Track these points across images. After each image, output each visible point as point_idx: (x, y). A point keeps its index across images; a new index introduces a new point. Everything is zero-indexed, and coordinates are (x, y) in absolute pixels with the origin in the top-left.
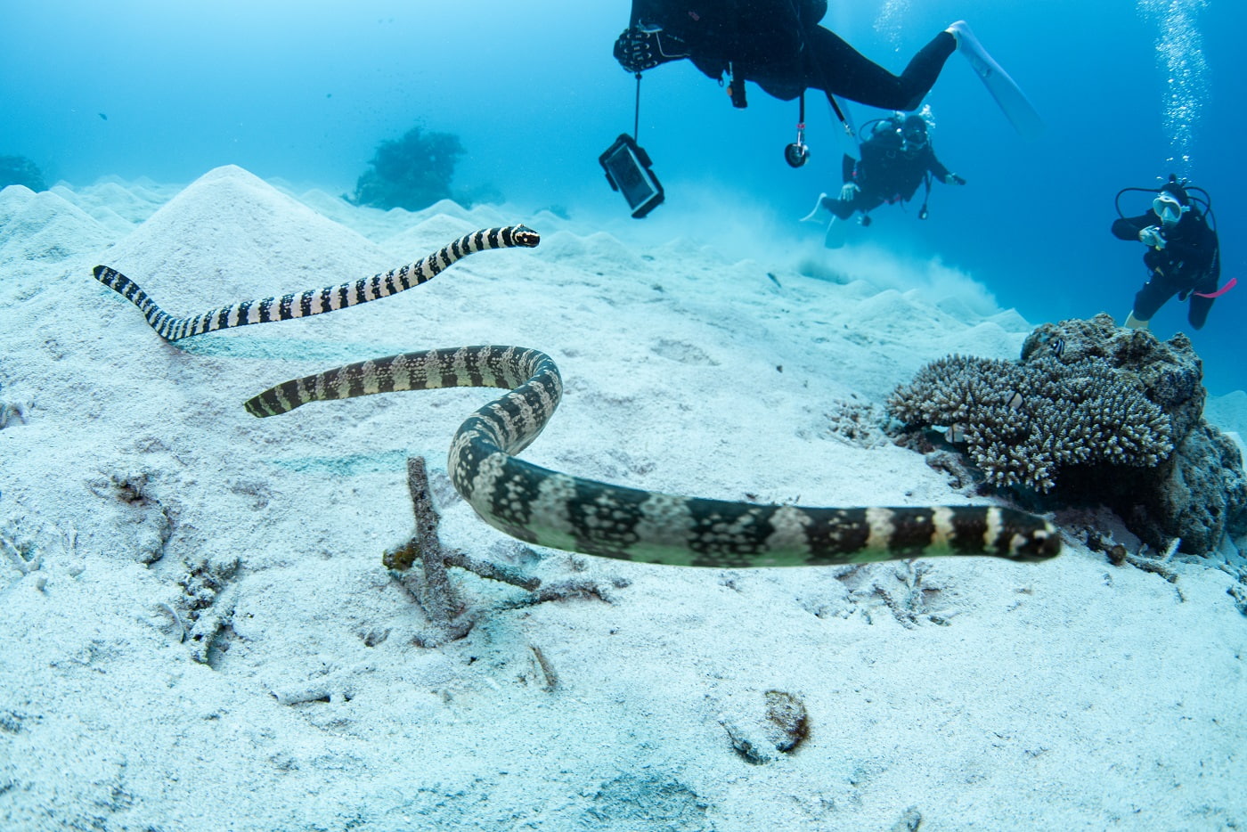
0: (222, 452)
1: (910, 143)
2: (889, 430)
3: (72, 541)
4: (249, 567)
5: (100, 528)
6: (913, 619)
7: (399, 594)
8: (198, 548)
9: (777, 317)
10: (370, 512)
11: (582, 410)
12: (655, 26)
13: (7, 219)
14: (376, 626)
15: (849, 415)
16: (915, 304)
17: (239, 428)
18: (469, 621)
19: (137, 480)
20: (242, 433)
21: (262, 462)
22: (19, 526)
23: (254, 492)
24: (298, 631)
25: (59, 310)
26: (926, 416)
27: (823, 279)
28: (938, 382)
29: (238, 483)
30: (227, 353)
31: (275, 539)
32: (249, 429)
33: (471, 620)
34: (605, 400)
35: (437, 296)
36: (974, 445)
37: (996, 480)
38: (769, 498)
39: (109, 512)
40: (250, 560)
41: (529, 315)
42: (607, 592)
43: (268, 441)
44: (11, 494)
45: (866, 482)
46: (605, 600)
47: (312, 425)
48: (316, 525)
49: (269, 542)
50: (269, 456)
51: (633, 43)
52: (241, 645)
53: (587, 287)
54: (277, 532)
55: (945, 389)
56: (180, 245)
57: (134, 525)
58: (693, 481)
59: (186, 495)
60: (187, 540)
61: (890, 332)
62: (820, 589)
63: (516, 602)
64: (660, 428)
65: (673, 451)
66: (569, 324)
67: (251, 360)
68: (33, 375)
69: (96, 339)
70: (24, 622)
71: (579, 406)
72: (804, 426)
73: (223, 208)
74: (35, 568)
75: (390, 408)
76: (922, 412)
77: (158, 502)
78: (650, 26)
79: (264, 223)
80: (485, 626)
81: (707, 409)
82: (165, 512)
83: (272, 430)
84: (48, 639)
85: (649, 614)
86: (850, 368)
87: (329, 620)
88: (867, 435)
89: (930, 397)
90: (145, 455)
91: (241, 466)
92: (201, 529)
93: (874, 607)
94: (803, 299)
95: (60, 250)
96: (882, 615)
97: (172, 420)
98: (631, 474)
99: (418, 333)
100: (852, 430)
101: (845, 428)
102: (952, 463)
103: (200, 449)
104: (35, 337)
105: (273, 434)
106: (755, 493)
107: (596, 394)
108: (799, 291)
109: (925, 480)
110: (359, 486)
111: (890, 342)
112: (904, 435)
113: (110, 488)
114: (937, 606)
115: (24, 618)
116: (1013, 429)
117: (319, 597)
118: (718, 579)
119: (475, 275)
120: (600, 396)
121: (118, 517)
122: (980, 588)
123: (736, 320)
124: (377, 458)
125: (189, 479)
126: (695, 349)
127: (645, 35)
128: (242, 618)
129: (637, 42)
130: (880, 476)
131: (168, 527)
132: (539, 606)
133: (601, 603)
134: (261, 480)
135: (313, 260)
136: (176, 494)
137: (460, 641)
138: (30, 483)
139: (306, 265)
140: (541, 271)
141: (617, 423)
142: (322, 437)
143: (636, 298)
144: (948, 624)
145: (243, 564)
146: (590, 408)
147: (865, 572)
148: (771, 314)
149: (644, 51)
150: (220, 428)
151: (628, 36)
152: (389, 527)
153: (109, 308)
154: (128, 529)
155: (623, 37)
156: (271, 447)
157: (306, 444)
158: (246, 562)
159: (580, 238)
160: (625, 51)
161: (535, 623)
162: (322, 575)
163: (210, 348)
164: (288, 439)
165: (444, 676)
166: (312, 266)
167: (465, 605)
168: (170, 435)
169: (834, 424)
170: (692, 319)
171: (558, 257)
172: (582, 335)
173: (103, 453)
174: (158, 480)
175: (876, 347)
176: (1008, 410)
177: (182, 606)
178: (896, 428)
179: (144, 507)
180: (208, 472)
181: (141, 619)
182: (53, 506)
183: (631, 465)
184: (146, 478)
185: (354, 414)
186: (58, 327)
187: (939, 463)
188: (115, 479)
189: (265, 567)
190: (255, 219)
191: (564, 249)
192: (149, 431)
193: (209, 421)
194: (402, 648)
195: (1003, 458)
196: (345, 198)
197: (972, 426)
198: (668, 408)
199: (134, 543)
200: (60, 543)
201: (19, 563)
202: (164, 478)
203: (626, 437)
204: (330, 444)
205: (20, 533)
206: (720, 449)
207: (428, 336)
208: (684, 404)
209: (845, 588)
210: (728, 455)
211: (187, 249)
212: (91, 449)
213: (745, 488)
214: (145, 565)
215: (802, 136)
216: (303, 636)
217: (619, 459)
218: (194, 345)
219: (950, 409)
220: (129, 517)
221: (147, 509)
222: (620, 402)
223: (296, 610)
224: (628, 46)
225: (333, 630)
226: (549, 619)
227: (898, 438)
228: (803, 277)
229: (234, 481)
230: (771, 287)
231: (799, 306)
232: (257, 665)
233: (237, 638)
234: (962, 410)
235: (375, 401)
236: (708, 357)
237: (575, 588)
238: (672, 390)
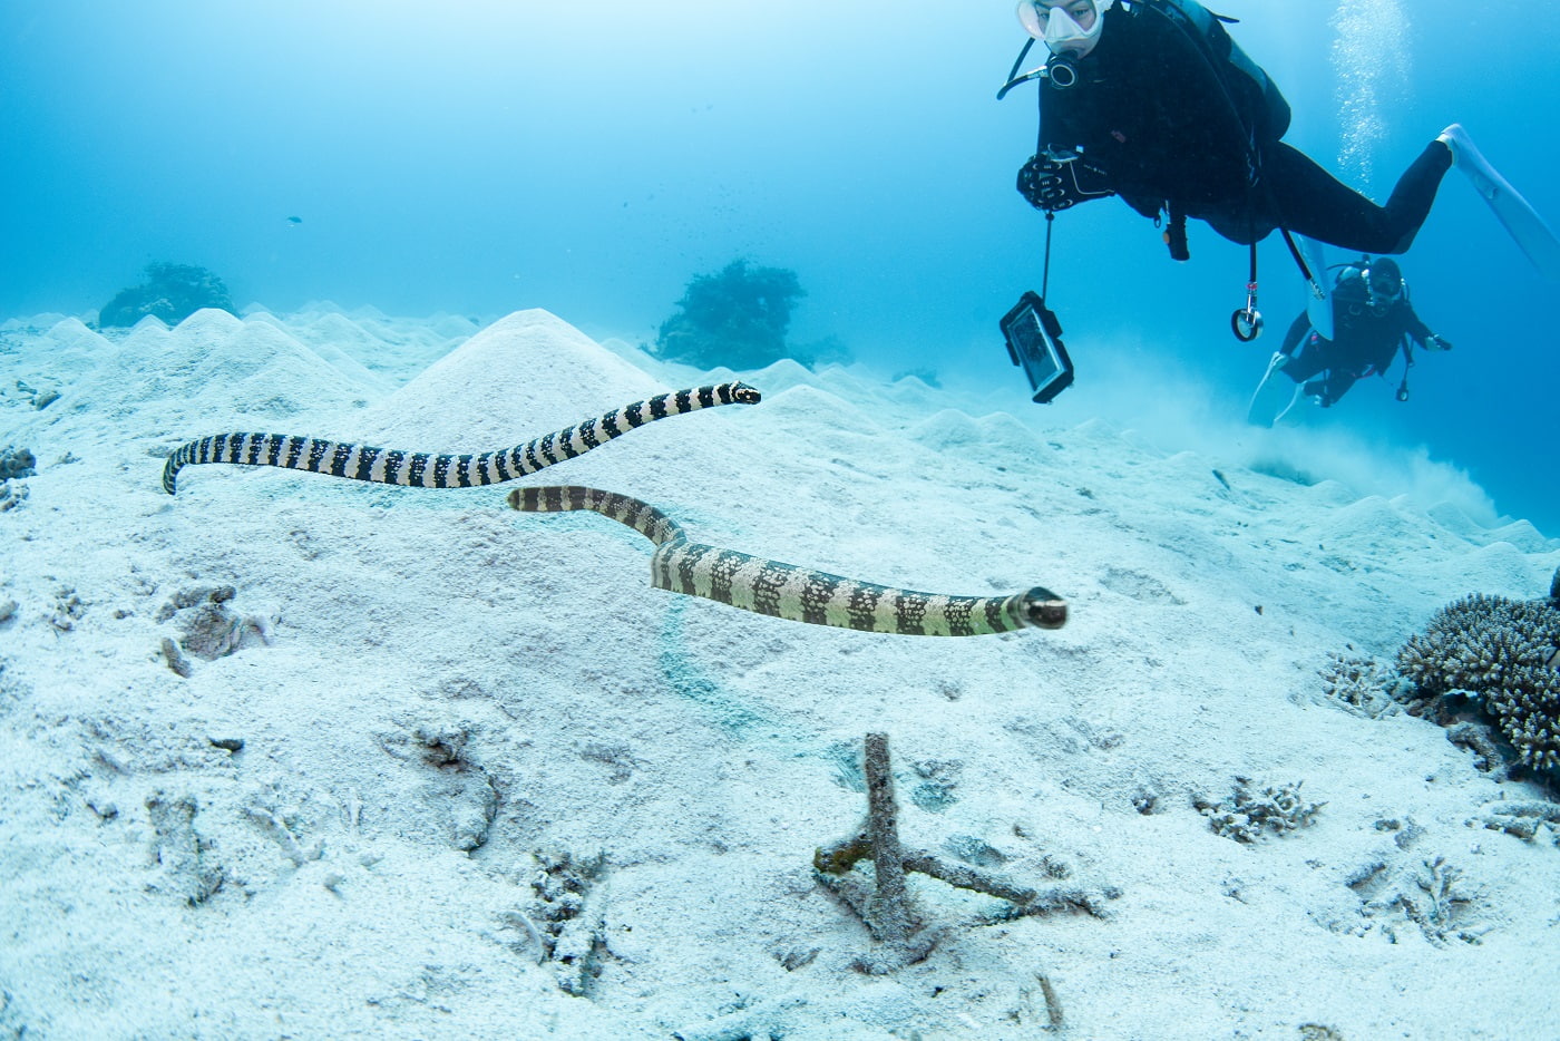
0: (565, 703)
1: (1380, 295)
2: (1397, 692)
3: (355, 816)
4: (615, 861)
5: (397, 800)
6: (1440, 936)
7: (828, 903)
8: (538, 832)
9: (1235, 534)
10: (773, 793)
11: (1026, 663)
12: (1068, 153)
13: (203, 353)
14: (796, 944)
15: (1347, 673)
16: (1404, 515)
17: (585, 671)
18: (930, 941)
19: (453, 737)
20: (590, 678)
21: (620, 719)
22: (279, 793)
23: (610, 758)
24: (697, 950)
25: (306, 490)
26: (1449, 678)
27: (1278, 476)
28: (1462, 632)
29: (590, 746)
30: (562, 568)
31: (647, 824)
32: (600, 674)
33: (933, 940)
34: (1053, 650)
35: (826, 502)
36: (1508, 716)
37: (1533, 761)
38: (1262, 783)
39: (411, 780)
40: (616, 852)
41: (942, 532)
42: (1099, 905)
43: (626, 691)
44: (259, 745)
45: (1378, 764)
46: (1096, 915)
47: (685, 672)
48: (701, 808)
49: (639, 828)
50: (628, 711)
51: (1041, 176)
52: (619, 968)
53: (1000, 491)
54: (648, 816)
55: (1472, 643)
56: (483, 416)
57: (448, 798)
58: (1169, 760)
59: (518, 759)
60: (521, 820)
61: (1373, 553)
62: (1331, 900)
63: (988, 917)
64: (1124, 688)
65: (1144, 720)
66: (992, 545)
67: (594, 580)
68: (277, 578)
69: (365, 535)
70: (316, 939)
71: (1022, 657)
72: (1297, 689)
73: (538, 369)
74: (315, 857)
75: (786, 654)
76: (1443, 672)
77: (481, 768)
78: (1063, 153)
79: (596, 393)
80: (952, 948)
81: (1180, 664)
82: (491, 783)
83: (632, 677)
84: (356, 964)
85: (1154, 933)
86: (1335, 606)
87: (736, 937)
88: (1370, 699)
89: (1453, 653)
90: (455, 701)
91: (592, 724)
92: (542, 807)
93: (1399, 922)
94: (1259, 506)
95: (285, 403)
96: (1409, 932)
97: (492, 656)
98: (1092, 749)
99: (811, 552)
100: (1354, 693)
101: (1344, 690)
102: (1479, 739)
103: (533, 698)
104: (274, 526)
105: (632, 681)
106: (1248, 777)
107: (1041, 641)
108: (1252, 494)
109: (1448, 760)
110: (756, 756)
111: (1378, 568)
112: (1419, 701)
113: (410, 746)
114: (1466, 920)
115: (315, 933)
116: (1555, 695)
117: (719, 905)
118: (1221, 888)
119: (858, 470)
120: (1045, 644)
121: (425, 787)
122: (1516, 897)
123: (1192, 540)
124: (775, 720)
125: (522, 738)
126: (1152, 581)
127: (1055, 165)
128: (617, 932)
129: (1047, 175)
130: (1395, 755)
131: (494, 803)
132: (1016, 923)
133: (1092, 918)
134: (620, 744)
135: (667, 448)
136: (505, 759)
137: (917, 967)
138: (289, 732)
139: (656, 453)
140: (940, 468)
141: (1068, 680)
142: (698, 689)
143: (1063, 507)
144: (1479, 943)
145: (607, 858)
146: (1034, 660)
147: (1381, 878)
148: (1228, 530)
149: (1055, 187)
150: (557, 670)
151: (1034, 167)
152: (805, 814)
153: (382, 493)
154: (440, 803)
155: (1028, 168)
156: (630, 699)
157: (678, 697)
158: (609, 855)
159: (971, 419)
160: (1031, 186)
161: (1014, 944)
162: (719, 876)
163: (537, 561)
164: (653, 690)
165: (904, 1011)
166: (665, 456)
167: (921, 920)
168: (491, 677)
169: (1329, 685)
170: (1140, 539)
171: (945, 444)
172: (1010, 560)
173: (397, 697)
174: (478, 738)
175: (1360, 576)
176: (1549, 671)
177: (538, 916)
178: (1408, 692)
179: (460, 775)
180: (547, 730)
181: (487, 934)
182: (326, 765)
183: (1092, 737)
184: (466, 736)
185: (740, 659)
186: (308, 514)
187: (1463, 739)
188: (419, 734)
189: (636, 862)
190: (584, 387)
191: (952, 434)
192: (460, 669)
193: (542, 659)
194: (837, 974)
195: (1543, 732)
196: (644, 348)
197: (1506, 692)
198: (1131, 662)
199: (448, 822)
200: (338, 818)
201: (292, 850)
202: (486, 735)
203: (1080, 699)
204: (710, 698)
205: (280, 802)
206: (1200, 718)
207: (825, 557)
208: (1152, 658)
209: (1358, 898)
210: (1211, 726)
211: (493, 422)
212: (378, 690)
213: (1235, 769)
214: (466, 853)
215: (1253, 300)
216: (705, 957)
217: (1078, 729)
218: (513, 555)
219: (1481, 670)
220: (441, 788)
221: (466, 777)
222: (1071, 653)
223: (691, 923)
224: (1035, 179)
225: (743, 950)
226: (1032, 939)
227: (1411, 705)
228: (1253, 473)
229: (584, 742)
230: (1217, 490)
231: (1253, 515)
232: (644, 995)
233: (612, 959)
234: (1494, 671)
235: (767, 644)
236: (1169, 593)
237: (1060, 900)
238: (1135, 639)
